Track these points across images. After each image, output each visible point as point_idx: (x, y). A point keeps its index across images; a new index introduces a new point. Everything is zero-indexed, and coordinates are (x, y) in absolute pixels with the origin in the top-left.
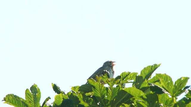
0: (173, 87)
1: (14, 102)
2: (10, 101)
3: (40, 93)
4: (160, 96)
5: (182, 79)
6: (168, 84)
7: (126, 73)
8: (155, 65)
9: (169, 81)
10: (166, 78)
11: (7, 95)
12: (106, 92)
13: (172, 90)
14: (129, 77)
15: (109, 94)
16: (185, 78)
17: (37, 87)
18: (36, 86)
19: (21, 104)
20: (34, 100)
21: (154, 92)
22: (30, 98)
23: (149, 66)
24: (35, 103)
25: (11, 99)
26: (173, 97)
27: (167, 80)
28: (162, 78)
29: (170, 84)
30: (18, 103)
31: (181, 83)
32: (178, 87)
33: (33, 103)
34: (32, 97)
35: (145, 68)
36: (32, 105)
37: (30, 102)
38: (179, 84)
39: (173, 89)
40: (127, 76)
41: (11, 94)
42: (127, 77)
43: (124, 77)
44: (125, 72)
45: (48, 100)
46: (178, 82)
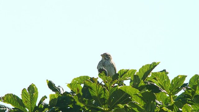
0: (170, 86)
1: (12, 102)
2: (8, 100)
3: (37, 93)
4: (157, 95)
5: (179, 77)
6: (165, 82)
7: (124, 70)
8: (154, 63)
9: (166, 80)
10: (162, 76)
11: (6, 95)
12: (104, 92)
13: (169, 89)
14: (127, 75)
15: (107, 94)
16: (182, 76)
17: (34, 87)
18: (34, 85)
20: (30, 100)
21: (150, 91)
22: (26, 97)
23: (148, 65)
24: (31, 103)
25: (10, 99)
26: (170, 95)
27: (163, 79)
28: (158, 77)
29: (167, 83)
30: (15, 103)
31: (178, 81)
32: (175, 85)
34: (29, 97)
35: (143, 67)
37: (26, 102)
38: (176, 83)
39: (170, 87)
40: (125, 73)
41: (10, 94)
43: (122, 74)
45: (44, 99)
46: (175, 80)
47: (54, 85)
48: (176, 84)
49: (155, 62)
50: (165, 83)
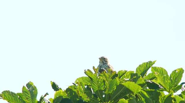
0: (169, 81)
2: (6, 97)
3: (36, 91)
5: (177, 72)
6: (164, 77)
7: (123, 71)
9: (165, 75)
10: (161, 72)
11: (3, 92)
14: (125, 76)
17: (33, 85)
19: (18, 100)
20: (31, 96)
22: (27, 94)
23: (144, 63)
24: (32, 99)
25: (7, 95)
27: (162, 74)
28: (158, 72)
29: (166, 78)
30: (15, 99)
31: (176, 76)
32: (173, 81)
33: (30, 99)
34: (29, 93)
35: (140, 66)
36: (29, 101)
37: (27, 98)
38: (175, 78)
39: (169, 83)
40: (123, 74)
41: (7, 91)
42: (124, 76)
43: (120, 75)
44: (121, 71)
45: (46, 96)
46: (173, 74)
47: (58, 86)
48: (175, 80)
49: (151, 61)
50: (164, 79)
